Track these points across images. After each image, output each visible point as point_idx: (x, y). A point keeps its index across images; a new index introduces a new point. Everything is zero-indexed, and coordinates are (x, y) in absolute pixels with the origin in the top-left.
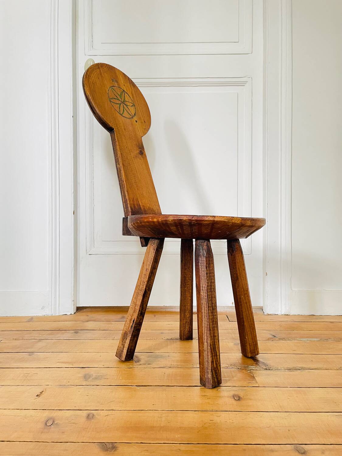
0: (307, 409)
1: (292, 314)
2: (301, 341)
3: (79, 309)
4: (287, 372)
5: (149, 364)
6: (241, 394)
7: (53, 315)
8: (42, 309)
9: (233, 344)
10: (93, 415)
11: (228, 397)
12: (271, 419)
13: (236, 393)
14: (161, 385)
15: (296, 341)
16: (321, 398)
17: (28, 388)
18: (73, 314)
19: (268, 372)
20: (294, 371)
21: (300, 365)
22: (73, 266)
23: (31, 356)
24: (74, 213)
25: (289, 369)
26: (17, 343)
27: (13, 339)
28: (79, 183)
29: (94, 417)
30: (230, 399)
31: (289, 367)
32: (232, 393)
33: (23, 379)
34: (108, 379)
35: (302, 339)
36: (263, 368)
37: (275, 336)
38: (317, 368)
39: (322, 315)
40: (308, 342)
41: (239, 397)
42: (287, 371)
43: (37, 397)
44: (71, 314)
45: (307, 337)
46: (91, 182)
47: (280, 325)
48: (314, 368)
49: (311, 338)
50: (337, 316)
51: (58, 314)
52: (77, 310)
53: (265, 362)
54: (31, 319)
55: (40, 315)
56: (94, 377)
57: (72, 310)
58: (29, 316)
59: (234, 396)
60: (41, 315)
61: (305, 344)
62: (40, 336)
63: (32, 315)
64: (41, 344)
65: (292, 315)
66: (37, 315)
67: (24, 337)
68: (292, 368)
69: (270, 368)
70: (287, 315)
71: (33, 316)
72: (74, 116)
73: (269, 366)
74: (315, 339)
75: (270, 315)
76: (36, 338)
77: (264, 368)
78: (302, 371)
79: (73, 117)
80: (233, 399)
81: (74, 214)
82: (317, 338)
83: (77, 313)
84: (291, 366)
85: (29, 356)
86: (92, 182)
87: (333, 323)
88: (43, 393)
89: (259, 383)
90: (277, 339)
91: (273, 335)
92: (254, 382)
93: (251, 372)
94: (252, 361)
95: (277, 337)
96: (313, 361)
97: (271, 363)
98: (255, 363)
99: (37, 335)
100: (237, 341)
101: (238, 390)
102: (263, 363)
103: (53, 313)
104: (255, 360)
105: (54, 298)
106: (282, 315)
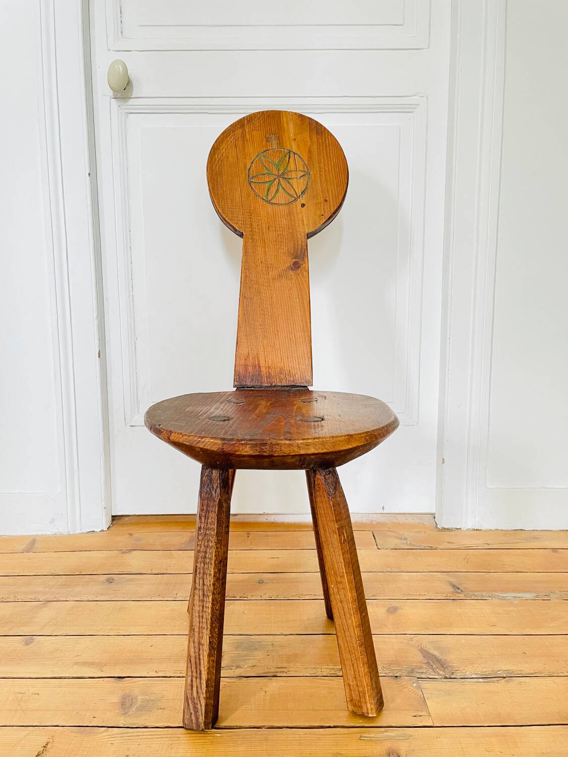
1: (484, 528)
2: (504, 599)
3: (114, 518)
4: (483, 686)
6: (403, 749)
7: (71, 533)
8: (50, 522)
13: (397, 745)
15: (495, 601)
18: (105, 529)
19: (449, 684)
20: (494, 682)
21: (504, 666)
23: (29, 646)
24: (99, 355)
25: (485, 677)
26: (5, 610)
28: (107, 300)
31: (484, 670)
33: (14, 708)
34: (164, 709)
35: (504, 595)
37: (458, 588)
38: (533, 672)
39: (536, 530)
40: (516, 602)
42: (481, 680)
44: (103, 530)
45: (514, 591)
46: (129, 296)
47: (465, 559)
48: (528, 673)
49: (519, 592)
50: (563, 531)
51: (78, 531)
52: (113, 520)
53: (443, 657)
54: (31, 545)
55: (48, 533)
56: (138, 704)
57: (103, 523)
58: (29, 536)
60: (50, 533)
61: (511, 608)
62: (46, 590)
63: (34, 534)
64: (46, 613)
65: (485, 531)
66: (44, 534)
67: (17, 593)
68: (490, 674)
69: (453, 673)
70: (477, 530)
71: (36, 535)
72: (91, 174)
73: (450, 668)
74: (528, 595)
75: (448, 529)
76: (38, 596)
78: (507, 681)
79: (89, 174)
81: (99, 357)
82: (530, 592)
83: (113, 528)
84: (487, 669)
85: (25, 647)
86: (131, 296)
87: (556, 552)
88: (49, 746)
89: (433, 716)
90: (462, 596)
91: (454, 586)
92: (423, 713)
93: (419, 687)
94: (419, 657)
95: (461, 591)
96: (526, 653)
97: (452, 658)
98: (425, 661)
99: (40, 589)
100: (395, 603)
101: (398, 736)
102: (438, 661)
103: (70, 530)
104: (425, 653)
105: (72, 504)
106: (468, 530)
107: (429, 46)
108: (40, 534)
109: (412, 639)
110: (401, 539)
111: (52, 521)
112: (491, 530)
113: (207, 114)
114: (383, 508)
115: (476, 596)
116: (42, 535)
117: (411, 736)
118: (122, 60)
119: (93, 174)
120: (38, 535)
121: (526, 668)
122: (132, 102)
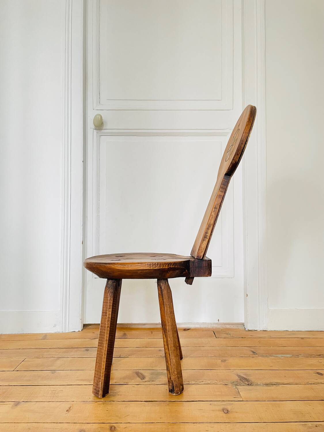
0: (280, 420)
1: (268, 330)
2: (277, 357)
3: (85, 326)
4: (266, 388)
5: (152, 381)
6: (229, 408)
7: (64, 332)
8: (54, 326)
9: (220, 361)
10: (115, 428)
11: (219, 410)
12: (253, 429)
13: (225, 407)
14: (165, 400)
15: (272, 357)
16: (292, 410)
17: (58, 404)
18: (80, 330)
19: (250, 387)
20: (270, 386)
21: (275, 381)
22: (81, 289)
23: (54, 374)
24: (82, 243)
25: (267, 385)
26: (39, 361)
27: (35, 357)
28: (87, 217)
29: (116, 429)
30: (221, 412)
31: (266, 382)
32: (222, 407)
33: (52, 396)
35: (277, 356)
36: (245, 384)
37: (255, 353)
39: (294, 331)
40: (282, 358)
41: (228, 411)
42: (265, 386)
43: (67, 412)
44: (79, 331)
45: (282, 354)
46: (97, 215)
47: (259, 341)
48: (287, 383)
49: (284, 354)
50: (307, 331)
51: (67, 331)
52: (83, 327)
53: (248, 378)
54: (45, 337)
55: (52, 332)
57: (79, 328)
58: (43, 334)
59: (223, 410)
61: (280, 360)
62: (57, 354)
63: (45, 332)
64: (59, 362)
66: (50, 332)
67: (43, 355)
68: (269, 384)
69: (252, 383)
70: (265, 331)
71: (46, 333)
73: (250, 382)
74: (288, 356)
75: (251, 330)
76: (54, 356)
77: (247, 384)
78: (277, 386)
79: (83, 161)
80: (223, 412)
81: (82, 244)
82: (289, 354)
83: (84, 330)
84: (268, 382)
85: (52, 374)
86: (98, 216)
87: (303, 339)
88: (71, 408)
89: (243, 398)
90: (257, 355)
91: (253, 352)
92: (239, 396)
93: (236, 388)
94: (237, 378)
95: (257, 354)
96: (286, 376)
97: (252, 379)
98: (239, 379)
99: (54, 353)
100: (224, 358)
101: (227, 404)
102: (246, 379)
103: (63, 330)
104: (239, 376)
105: (65, 317)
106: (261, 331)
107: (233, 109)
108: (48, 333)
109: (233, 372)
110: (227, 334)
111: (55, 326)
112: (272, 331)
113: (136, 136)
114: (218, 320)
115: (263, 356)
116: (49, 333)
117: (233, 404)
118: (100, 114)
119: (85, 161)
120: (47, 333)
121: (285, 381)
122: (103, 131)
